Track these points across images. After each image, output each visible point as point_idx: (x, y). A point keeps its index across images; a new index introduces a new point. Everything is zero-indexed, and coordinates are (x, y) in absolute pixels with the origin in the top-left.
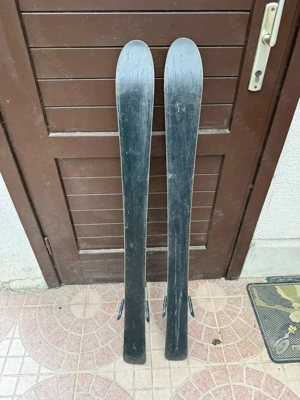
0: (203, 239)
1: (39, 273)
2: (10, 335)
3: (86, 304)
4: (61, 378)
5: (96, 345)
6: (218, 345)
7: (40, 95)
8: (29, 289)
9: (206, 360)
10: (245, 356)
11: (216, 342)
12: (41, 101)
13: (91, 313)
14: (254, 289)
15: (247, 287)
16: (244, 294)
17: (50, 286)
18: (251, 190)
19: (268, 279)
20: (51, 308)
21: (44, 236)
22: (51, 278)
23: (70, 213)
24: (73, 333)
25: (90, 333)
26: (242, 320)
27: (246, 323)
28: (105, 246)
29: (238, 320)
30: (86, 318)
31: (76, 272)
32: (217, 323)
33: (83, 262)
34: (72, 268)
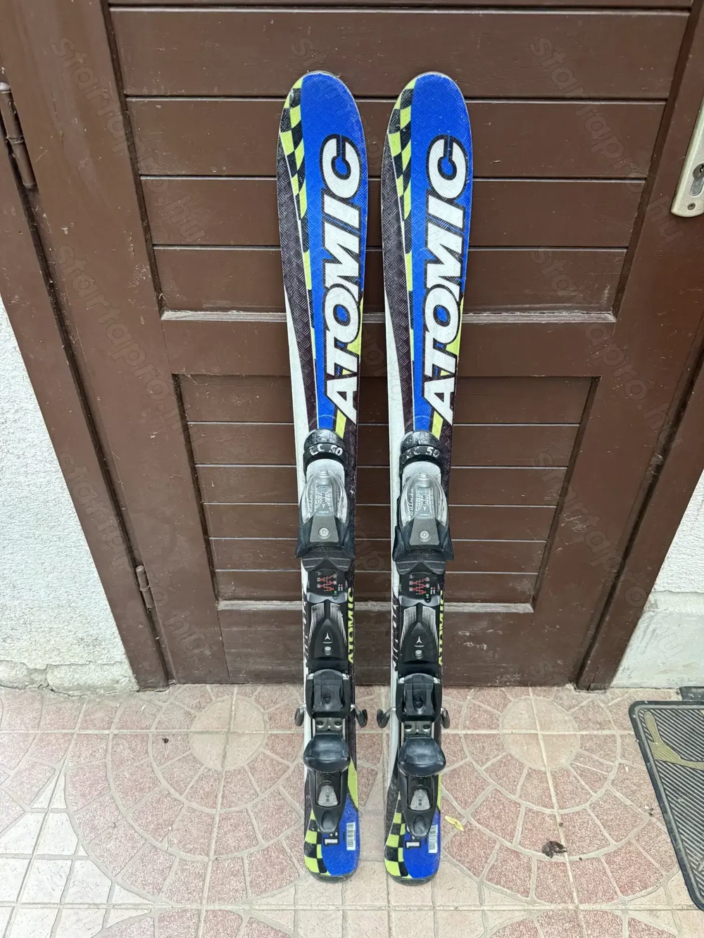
0: (527, 586)
1: (119, 651)
2: (42, 802)
3: (229, 733)
4: (161, 919)
5: (252, 838)
6: (557, 858)
7: (144, 215)
8: (92, 689)
9: (526, 893)
10: (627, 888)
11: (553, 848)
12: (147, 229)
13: (240, 757)
14: (648, 716)
15: (631, 711)
16: (622, 727)
17: (144, 684)
18: (659, 468)
19: (684, 691)
20: (144, 739)
21: (135, 563)
22: (146, 664)
23: (202, 509)
24: (194, 805)
25: (237, 809)
26: (618, 795)
27: (628, 803)
28: (281, 594)
29: (608, 793)
30: (227, 768)
31: (208, 652)
32: (554, 800)
33: (225, 630)
34: (198, 644)
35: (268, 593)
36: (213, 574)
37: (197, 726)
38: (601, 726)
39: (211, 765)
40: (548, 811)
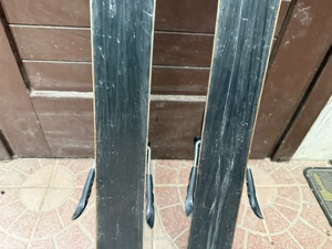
3: (48, 188)
13: (54, 203)
14: (315, 175)
24: (14, 236)
25: (45, 238)
26: (306, 223)
27: (313, 227)
28: (78, 85)
29: (299, 221)
30: (43, 210)
31: (32, 134)
32: (266, 227)
33: (40, 115)
34: (24, 126)
35: (68, 84)
36: (20, 64)
37: (27, 183)
38: (289, 181)
39: (32, 208)
40: (263, 235)
